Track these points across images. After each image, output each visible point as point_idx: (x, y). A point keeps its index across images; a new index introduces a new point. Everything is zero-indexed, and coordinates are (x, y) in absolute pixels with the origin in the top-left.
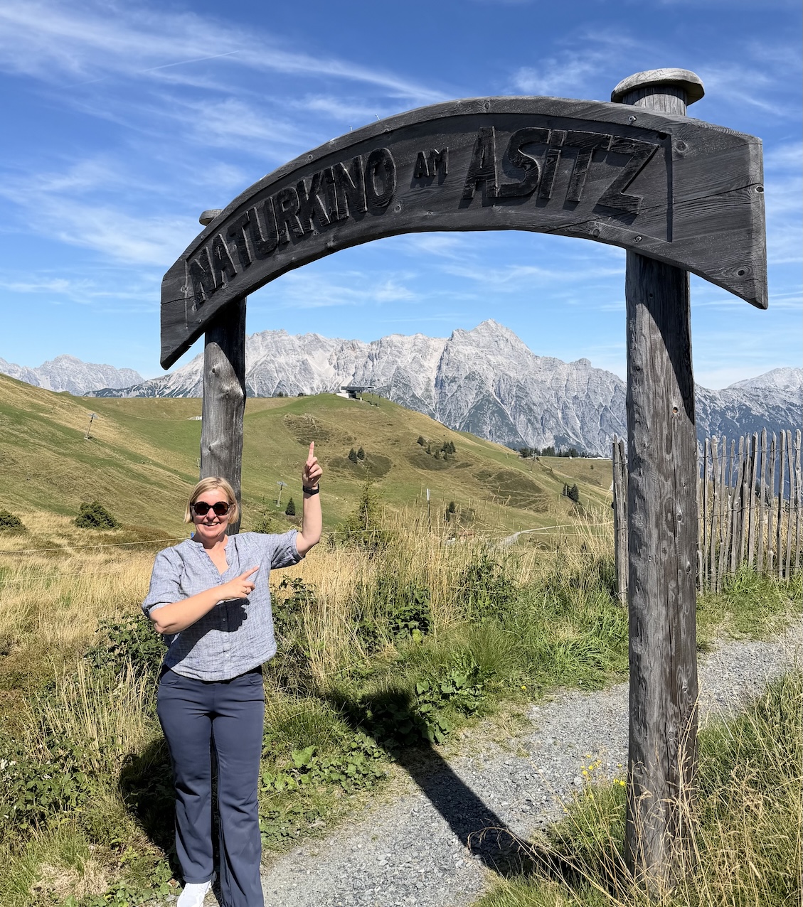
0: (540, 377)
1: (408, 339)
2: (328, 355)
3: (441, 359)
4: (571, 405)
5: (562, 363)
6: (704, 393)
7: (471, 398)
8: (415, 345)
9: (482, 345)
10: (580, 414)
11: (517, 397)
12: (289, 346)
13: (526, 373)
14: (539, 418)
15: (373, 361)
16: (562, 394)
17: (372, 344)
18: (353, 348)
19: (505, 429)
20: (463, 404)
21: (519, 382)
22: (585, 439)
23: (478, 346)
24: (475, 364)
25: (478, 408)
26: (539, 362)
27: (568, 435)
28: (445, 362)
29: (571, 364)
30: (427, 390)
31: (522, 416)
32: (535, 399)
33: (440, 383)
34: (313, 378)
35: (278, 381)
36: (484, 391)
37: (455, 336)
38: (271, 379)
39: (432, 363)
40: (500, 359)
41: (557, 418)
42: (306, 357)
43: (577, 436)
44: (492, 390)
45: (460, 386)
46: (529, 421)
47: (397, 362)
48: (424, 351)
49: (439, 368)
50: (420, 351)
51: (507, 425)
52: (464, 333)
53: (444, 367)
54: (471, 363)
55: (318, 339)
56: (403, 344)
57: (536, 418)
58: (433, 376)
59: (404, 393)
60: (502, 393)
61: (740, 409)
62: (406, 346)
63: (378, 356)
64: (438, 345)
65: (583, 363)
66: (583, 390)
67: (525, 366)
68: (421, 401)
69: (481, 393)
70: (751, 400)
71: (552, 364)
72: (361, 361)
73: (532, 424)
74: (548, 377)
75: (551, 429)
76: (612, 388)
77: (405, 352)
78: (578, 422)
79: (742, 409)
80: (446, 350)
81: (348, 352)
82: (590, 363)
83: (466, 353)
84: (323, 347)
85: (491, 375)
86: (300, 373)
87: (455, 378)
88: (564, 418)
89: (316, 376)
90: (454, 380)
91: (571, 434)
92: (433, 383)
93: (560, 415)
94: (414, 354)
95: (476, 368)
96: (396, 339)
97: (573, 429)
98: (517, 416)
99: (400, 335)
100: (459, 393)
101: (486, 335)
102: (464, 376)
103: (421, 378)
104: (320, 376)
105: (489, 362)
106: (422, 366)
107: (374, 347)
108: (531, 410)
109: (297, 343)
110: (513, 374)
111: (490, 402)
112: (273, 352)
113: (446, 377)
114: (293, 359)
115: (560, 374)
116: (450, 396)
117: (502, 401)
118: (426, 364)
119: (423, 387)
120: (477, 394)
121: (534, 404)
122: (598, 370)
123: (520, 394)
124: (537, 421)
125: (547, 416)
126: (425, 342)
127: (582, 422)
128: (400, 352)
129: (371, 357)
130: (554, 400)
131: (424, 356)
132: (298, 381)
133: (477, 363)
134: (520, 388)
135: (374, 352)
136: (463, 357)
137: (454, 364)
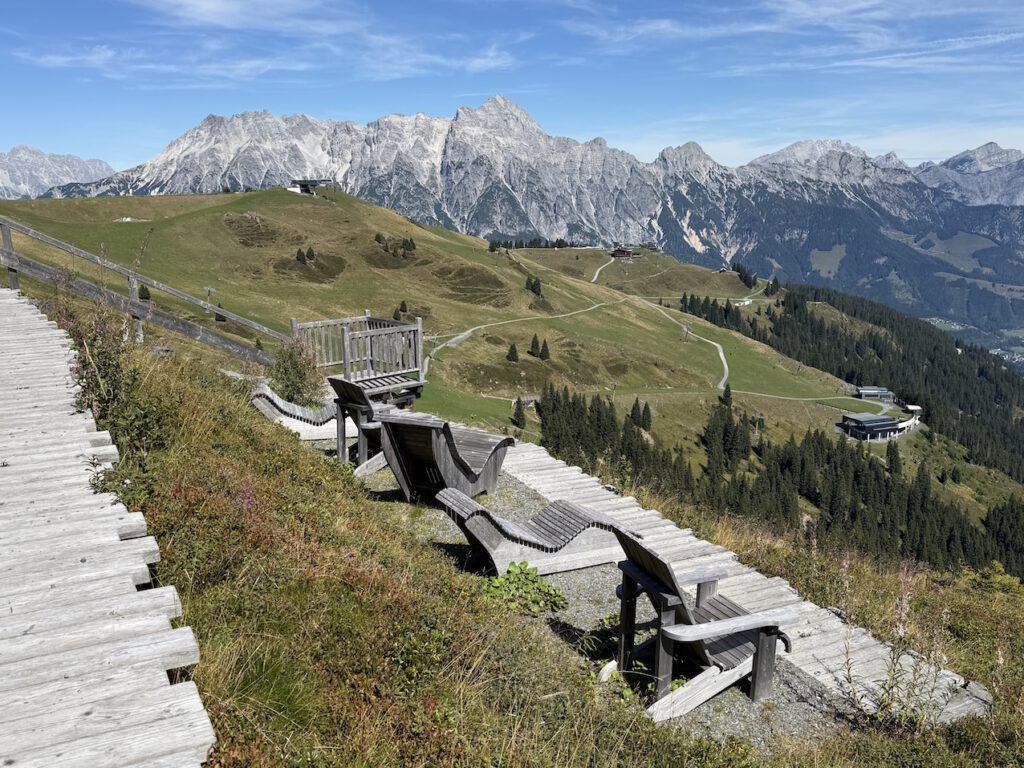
0: (552, 160)
1: (409, 120)
2: (320, 139)
3: (446, 142)
4: (586, 190)
5: (577, 144)
6: (722, 171)
7: (480, 186)
8: (416, 126)
9: (490, 124)
10: (594, 199)
11: (529, 182)
12: (274, 130)
13: (538, 156)
14: (552, 205)
15: (371, 146)
16: (576, 177)
17: (368, 125)
18: (348, 131)
19: (516, 218)
20: (471, 192)
21: (530, 166)
22: (600, 225)
23: (485, 126)
24: (483, 147)
25: (487, 195)
26: (552, 143)
27: (582, 222)
28: (450, 145)
29: (586, 144)
30: (432, 178)
31: (534, 204)
32: (548, 185)
33: (446, 170)
34: (305, 166)
35: (265, 171)
36: (493, 177)
37: (460, 116)
38: (258, 168)
39: (436, 147)
40: (510, 140)
41: (570, 205)
42: (295, 142)
43: (591, 223)
44: (501, 176)
45: (467, 172)
46: (541, 208)
47: (397, 146)
48: (426, 133)
49: (445, 152)
50: (422, 133)
51: (518, 213)
52: (469, 112)
53: (450, 152)
54: (478, 146)
55: (307, 120)
56: (403, 125)
57: (548, 205)
58: (438, 161)
59: (407, 182)
60: (513, 179)
61: (756, 186)
62: (407, 128)
63: (376, 140)
64: (442, 125)
65: (598, 142)
66: (597, 172)
67: (537, 148)
68: (425, 190)
69: (490, 179)
70: (768, 177)
71: (565, 145)
72: (358, 147)
73: (545, 212)
74: (560, 159)
75: (564, 217)
76: (627, 169)
77: (406, 135)
78: (592, 207)
79: (759, 187)
80: (451, 131)
81: (342, 135)
82: (605, 143)
83: (473, 134)
84: (313, 130)
85: (500, 159)
86: (290, 160)
87: (461, 163)
88: (578, 204)
89: (308, 164)
90: (460, 166)
91: (585, 221)
92: (438, 170)
93: (574, 201)
94: (415, 137)
95: (484, 151)
96: (395, 119)
97: (587, 215)
98: (528, 204)
99: (400, 115)
100: (466, 180)
101: (494, 113)
102: (471, 160)
103: (425, 164)
104: (312, 163)
105: (498, 144)
106: (425, 150)
107: (371, 129)
108: (543, 197)
109: (284, 126)
110: (524, 157)
111: (499, 189)
112: (257, 138)
113: (452, 162)
114: (280, 145)
115: (573, 156)
116: (456, 183)
117: (513, 188)
118: (429, 148)
119: (427, 174)
120: (486, 182)
121: (547, 190)
122: (614, 150)
123: (532, 179)
124: (550, 209)
125: (560, 202)
126: (427, 123)
127: (598, 208)
128: (400, 135)
129: (368, 141)
130: (567, 185)
131: (427, 140)
132: (289, 169)
133: (485, 145)
134: (532, 173)
135: (371, 135)
136: (470, 139)
137: (460, 147)
